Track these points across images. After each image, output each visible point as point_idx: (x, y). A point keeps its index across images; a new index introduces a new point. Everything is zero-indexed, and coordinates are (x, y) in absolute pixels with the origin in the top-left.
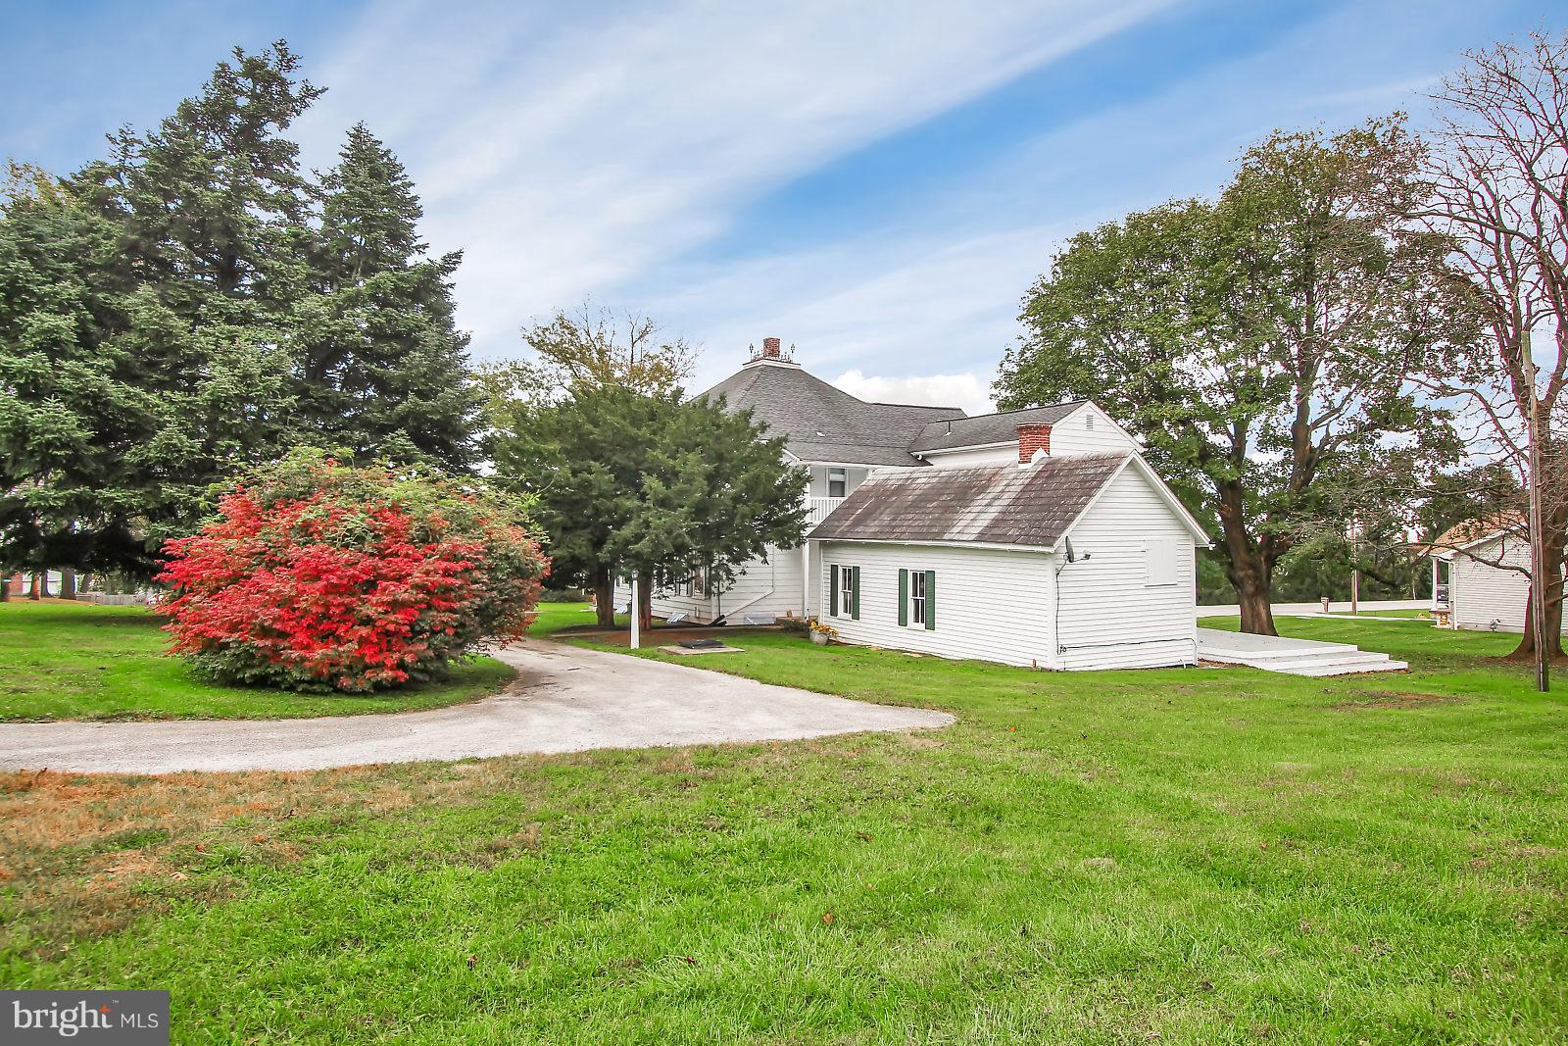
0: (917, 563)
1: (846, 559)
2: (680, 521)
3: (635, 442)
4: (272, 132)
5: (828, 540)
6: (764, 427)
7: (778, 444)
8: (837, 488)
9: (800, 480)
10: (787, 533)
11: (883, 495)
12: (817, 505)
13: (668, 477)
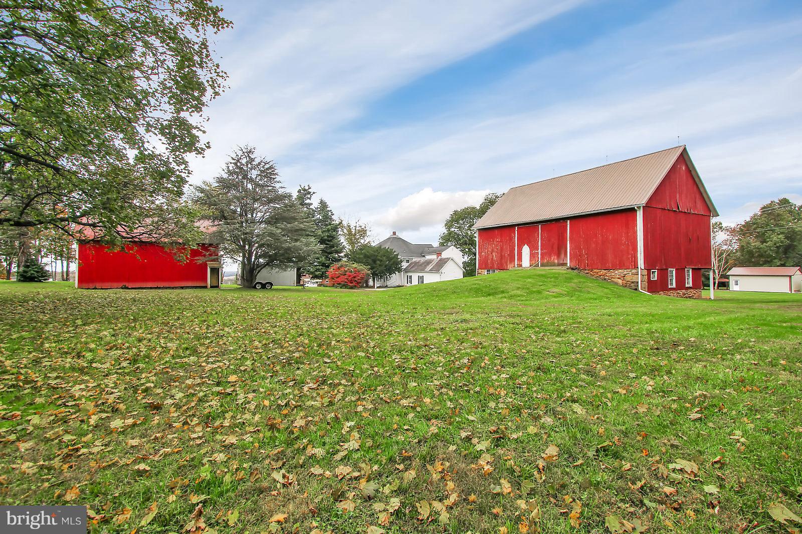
0: (421, 275)
1: (409, 274)
2: (383, 268)
3: (375, 255)
4: (308, 201)
5: (406, 271)
6: (395, 252)
7: (397, 255)
8: (408, 261)
9: (401, 261)
10: (399, 270)
11: (416, 263)
12: (405, 265)
13: (381, 261)
